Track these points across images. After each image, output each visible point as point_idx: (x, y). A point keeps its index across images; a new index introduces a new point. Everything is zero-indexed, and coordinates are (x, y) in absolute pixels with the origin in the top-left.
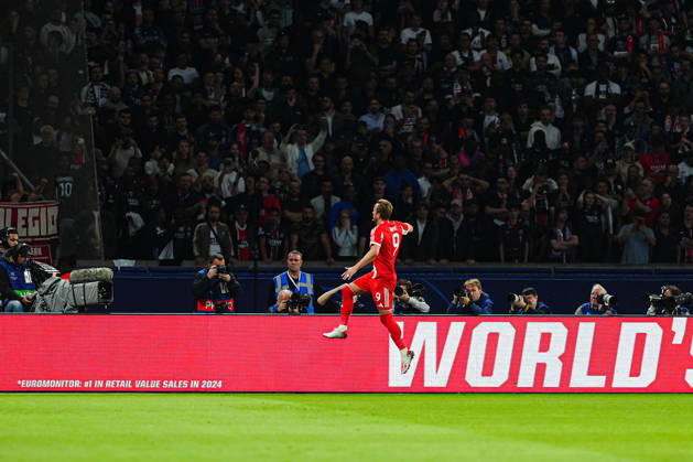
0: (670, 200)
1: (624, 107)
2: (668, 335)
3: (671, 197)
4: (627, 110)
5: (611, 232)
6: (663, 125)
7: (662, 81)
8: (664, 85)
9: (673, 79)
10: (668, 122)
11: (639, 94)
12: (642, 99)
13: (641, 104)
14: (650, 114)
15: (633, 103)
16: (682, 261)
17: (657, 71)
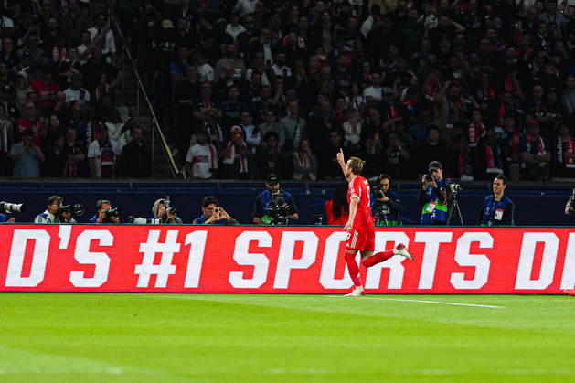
0: (57, 122)
1: (18, 39)
2: (55, 241)
3: (58, 118)
4: (20, 42)
5: (6, 150)
6: (52, 56)
7: (51, 17)
8: (53, 21)
9: (60, 15)
10: (55, 52)
11: (31, 28)
12: (34, 33)
13: (33, 38)
14: (41, 46)
15: (25, 36)
16: (67, 176)
17: (47, 8)
